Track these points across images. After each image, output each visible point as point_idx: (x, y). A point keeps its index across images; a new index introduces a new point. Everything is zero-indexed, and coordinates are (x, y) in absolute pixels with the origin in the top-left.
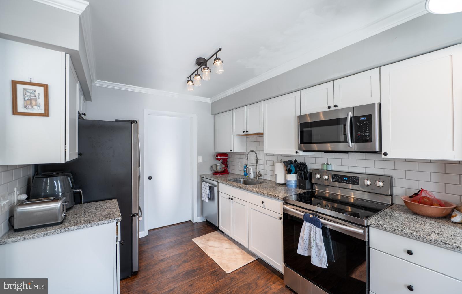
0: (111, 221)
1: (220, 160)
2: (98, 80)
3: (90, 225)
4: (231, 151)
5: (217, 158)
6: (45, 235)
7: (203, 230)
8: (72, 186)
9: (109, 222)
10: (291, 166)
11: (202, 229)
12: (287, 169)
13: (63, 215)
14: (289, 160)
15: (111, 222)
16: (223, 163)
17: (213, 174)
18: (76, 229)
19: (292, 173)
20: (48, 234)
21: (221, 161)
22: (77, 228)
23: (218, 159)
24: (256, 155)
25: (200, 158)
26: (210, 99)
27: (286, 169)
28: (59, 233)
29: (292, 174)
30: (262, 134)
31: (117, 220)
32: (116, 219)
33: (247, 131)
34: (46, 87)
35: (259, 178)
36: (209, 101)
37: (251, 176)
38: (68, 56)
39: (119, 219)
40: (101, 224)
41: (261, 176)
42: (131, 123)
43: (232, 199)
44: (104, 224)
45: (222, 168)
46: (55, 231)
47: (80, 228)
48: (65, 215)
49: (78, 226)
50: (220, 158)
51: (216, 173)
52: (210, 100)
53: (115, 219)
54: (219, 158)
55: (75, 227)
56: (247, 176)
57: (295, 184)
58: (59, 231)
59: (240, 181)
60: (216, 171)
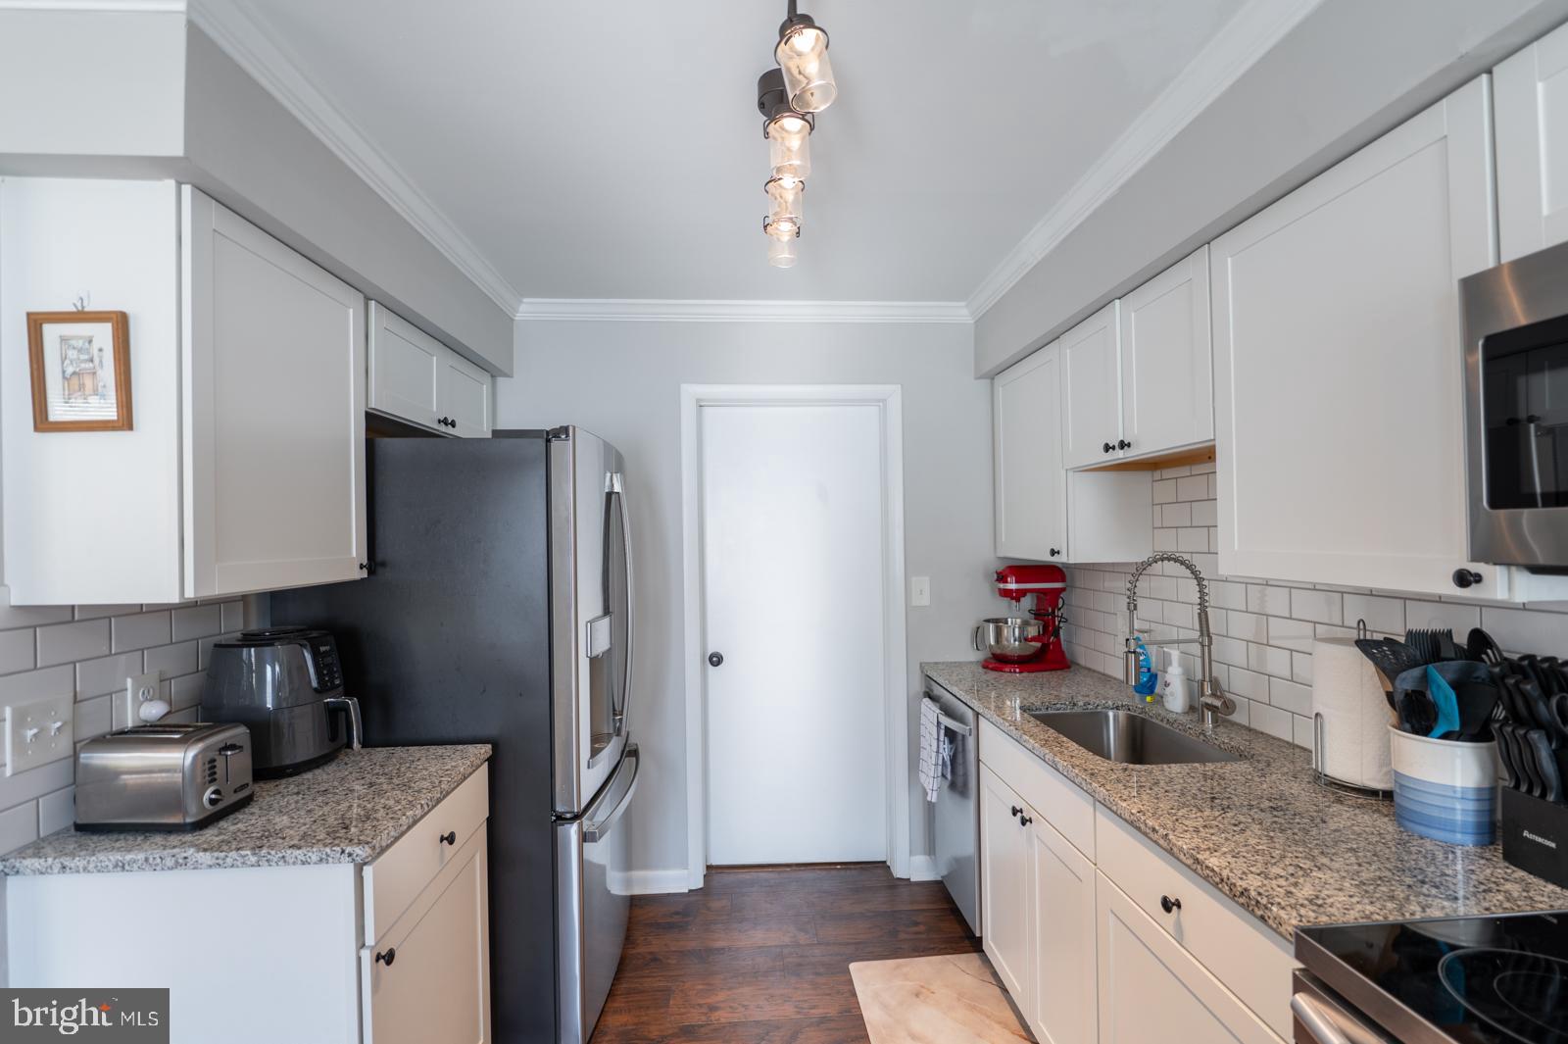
0: (328, 856)
1: (1018, 600)
2: (525, 300)
3: (253, 859)
4: (1053, 553)
5: (1002, 586)
6: (119, 869)
7: (921, 928)
8: (315, 684)
9: (321, 860)
10: (1425, 678)
11: (916, 924)
12: (1399, 697)
13: (208, 794)
14: (1410, 634)
15: (330, 860)
16: (1038, 614)
17: (986, 665)
18: (210, 866)
19: (1440, 730)
20: (127, 867)
21: (1027, 602)
22: (214, 861)
23: (1006, 593)
24: (1199, 580)
25: (923, 585)
26: (963, 304)
27: (1390, 697)
28: (157, 868)
29: (1446, 736)
30: (1203, 456)
31: (350, 855)
32: (348, 850)
33: (1123, 445)
34: (121, 323)
35: (1215, 721)
36: (960, 313)
37: (1170, 698)
38: (187, 189)
39: (360, 852)
40: (294, 863)
41: (1229, 706)
42: (548, 441)
43: (1024, 822)
44: (303, 863)
45: (1026, 639)
46: (147, 860)
47: (220, 862)
48: (213, 796)
49: (216, 854)
50: (1017, 590)
51: (999, 662)
52: (965, 312)
53: (343, 852)
54: (1012, 586)
55: (205, 858)
56: (1148, 699)
57: (1471, 819)
58: (159, 860)
59: (1107, 717)
60: (998, 652)
